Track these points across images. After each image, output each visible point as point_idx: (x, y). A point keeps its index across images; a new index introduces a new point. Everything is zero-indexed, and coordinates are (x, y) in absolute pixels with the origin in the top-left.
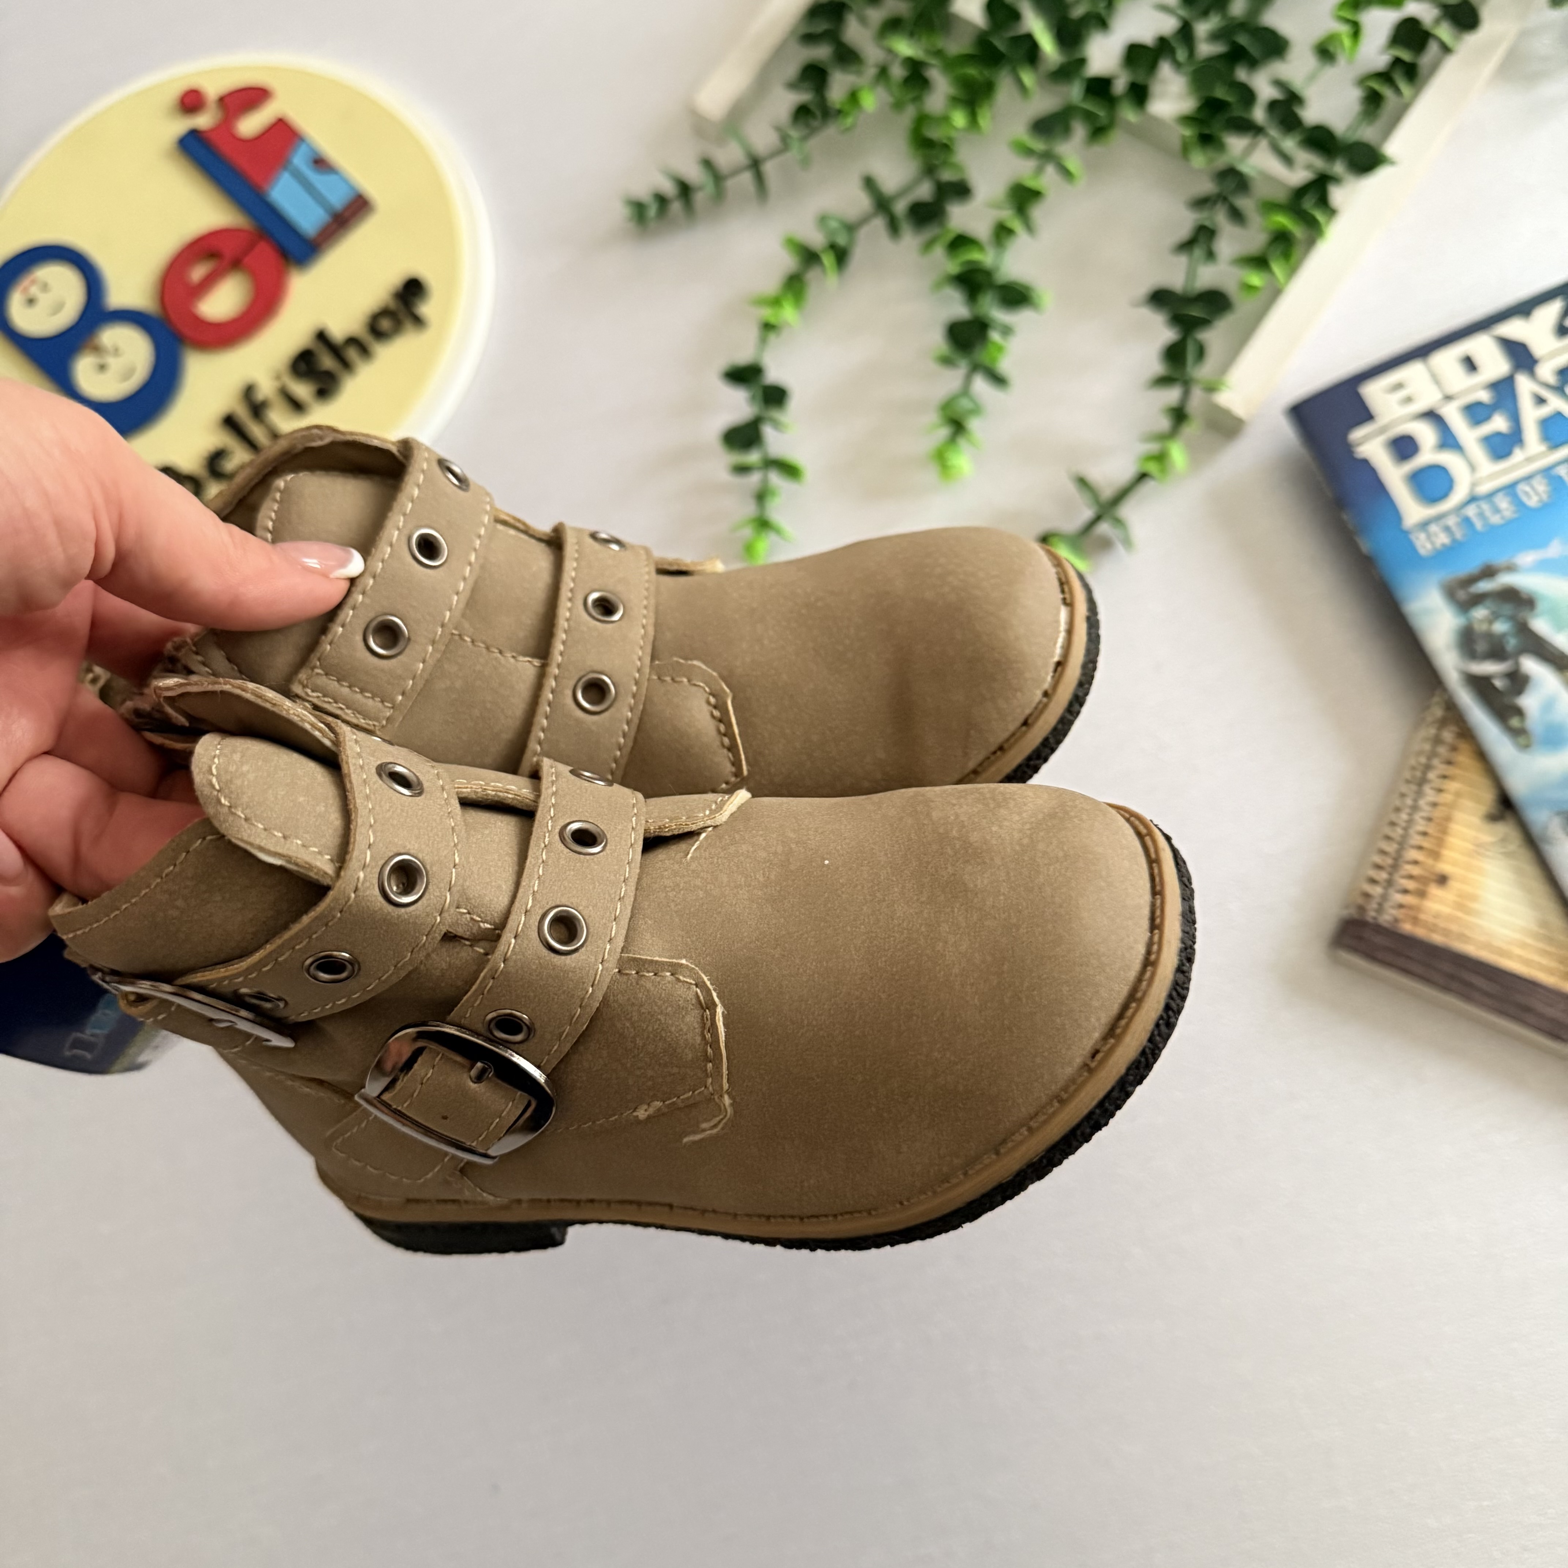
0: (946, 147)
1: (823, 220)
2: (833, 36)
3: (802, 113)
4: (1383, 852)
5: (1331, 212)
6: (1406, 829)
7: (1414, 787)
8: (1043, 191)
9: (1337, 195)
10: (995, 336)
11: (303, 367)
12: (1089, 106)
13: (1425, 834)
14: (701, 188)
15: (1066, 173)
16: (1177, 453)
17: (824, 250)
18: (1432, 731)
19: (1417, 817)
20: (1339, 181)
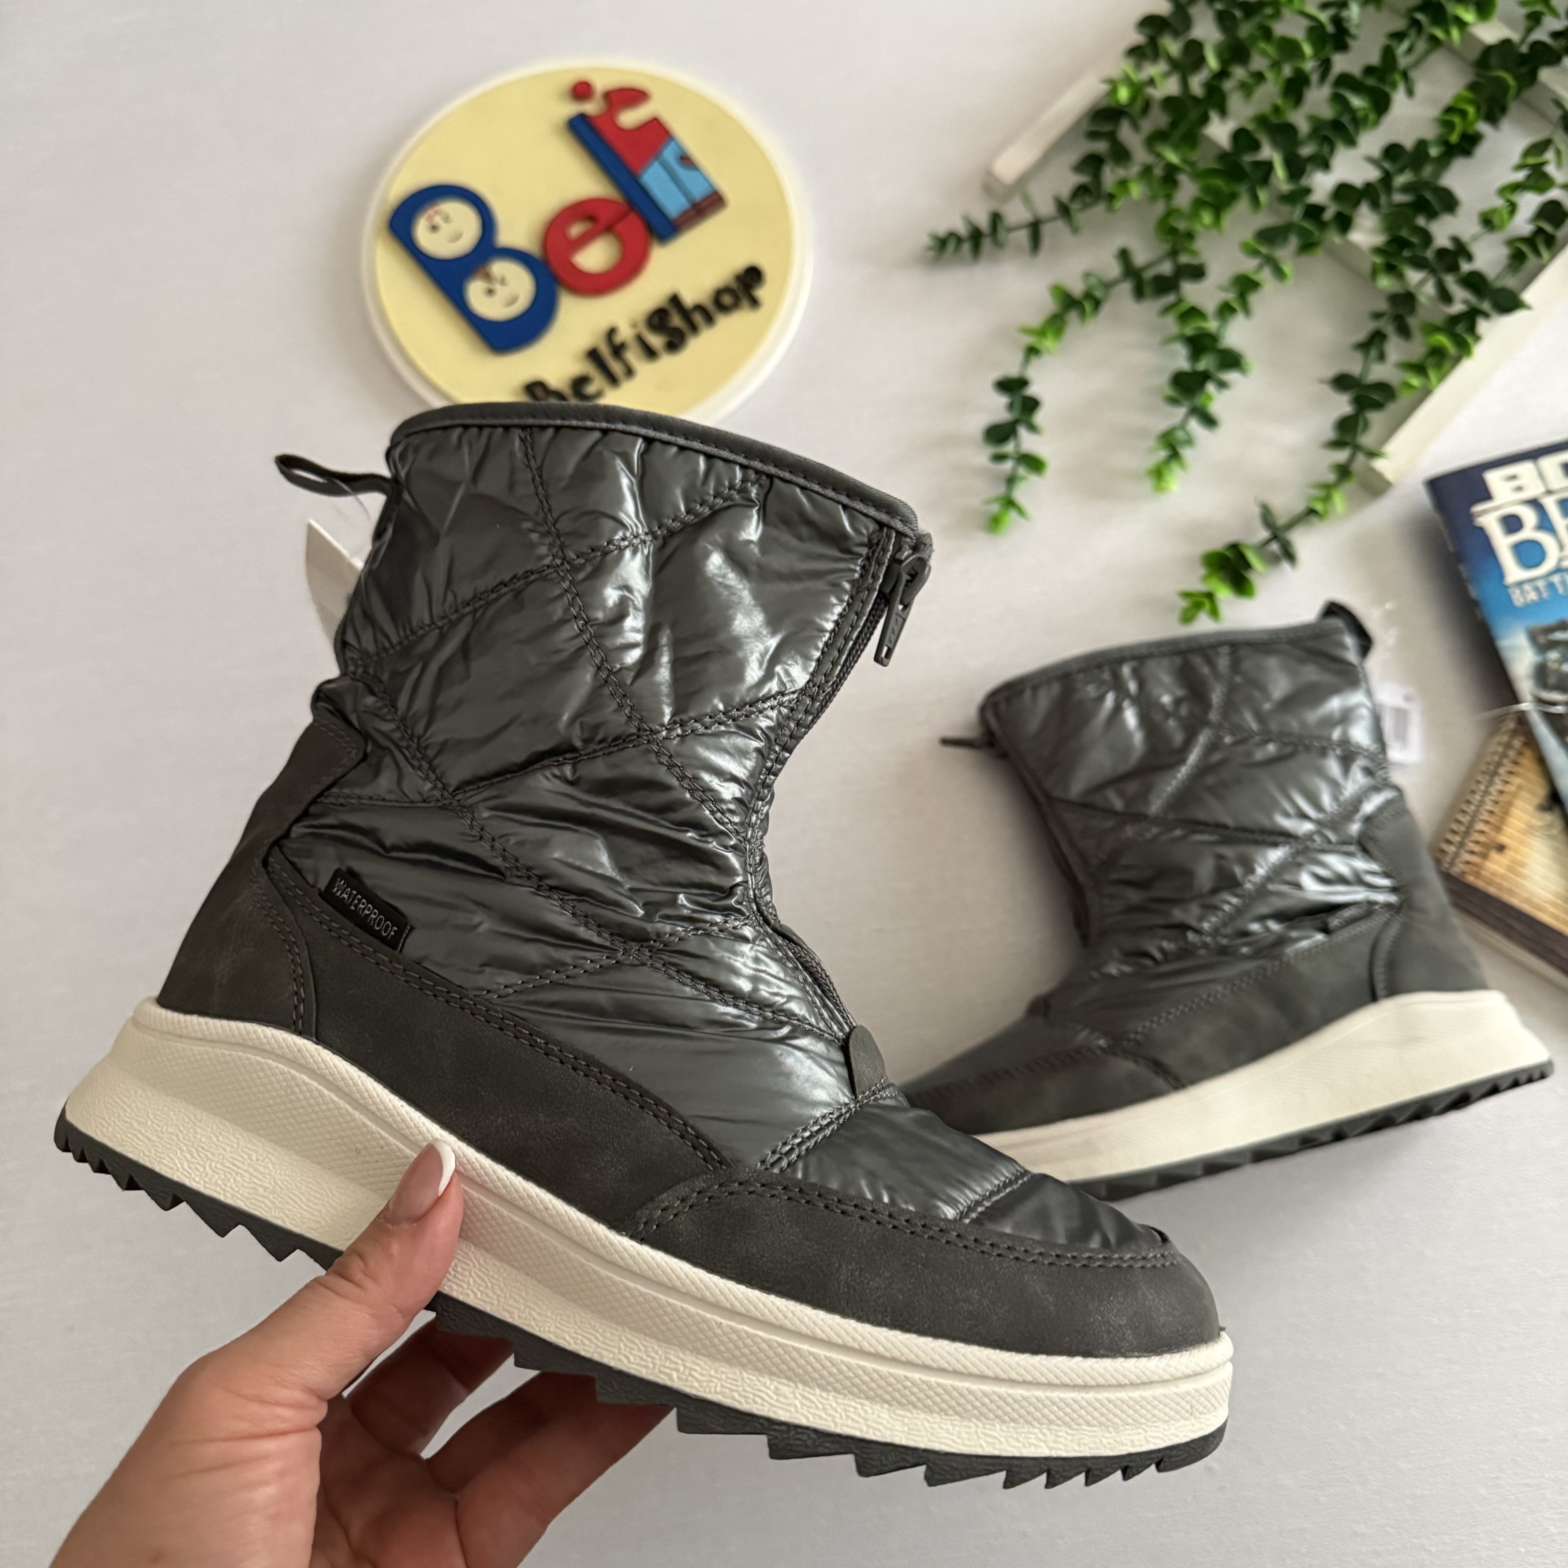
0: (1190, 236)
1: (1085, 275)
2: (1112, 137)
3: (1080, 191)
4: (1459, 822)
5: (1477, 338)
6: (1478, 807)
7: (1487, 777)
8: (1261, 283)
9: (1483, 326)
10: (1211, 388)
11: (656, 322)
12: (1304, 225)
13: (1492, 812)
15: (1279, 273)
16: (1339, 500)
17: (1083, 298)
18: (1505, 738)
19: (1488, 800)
20: (1486, 316)
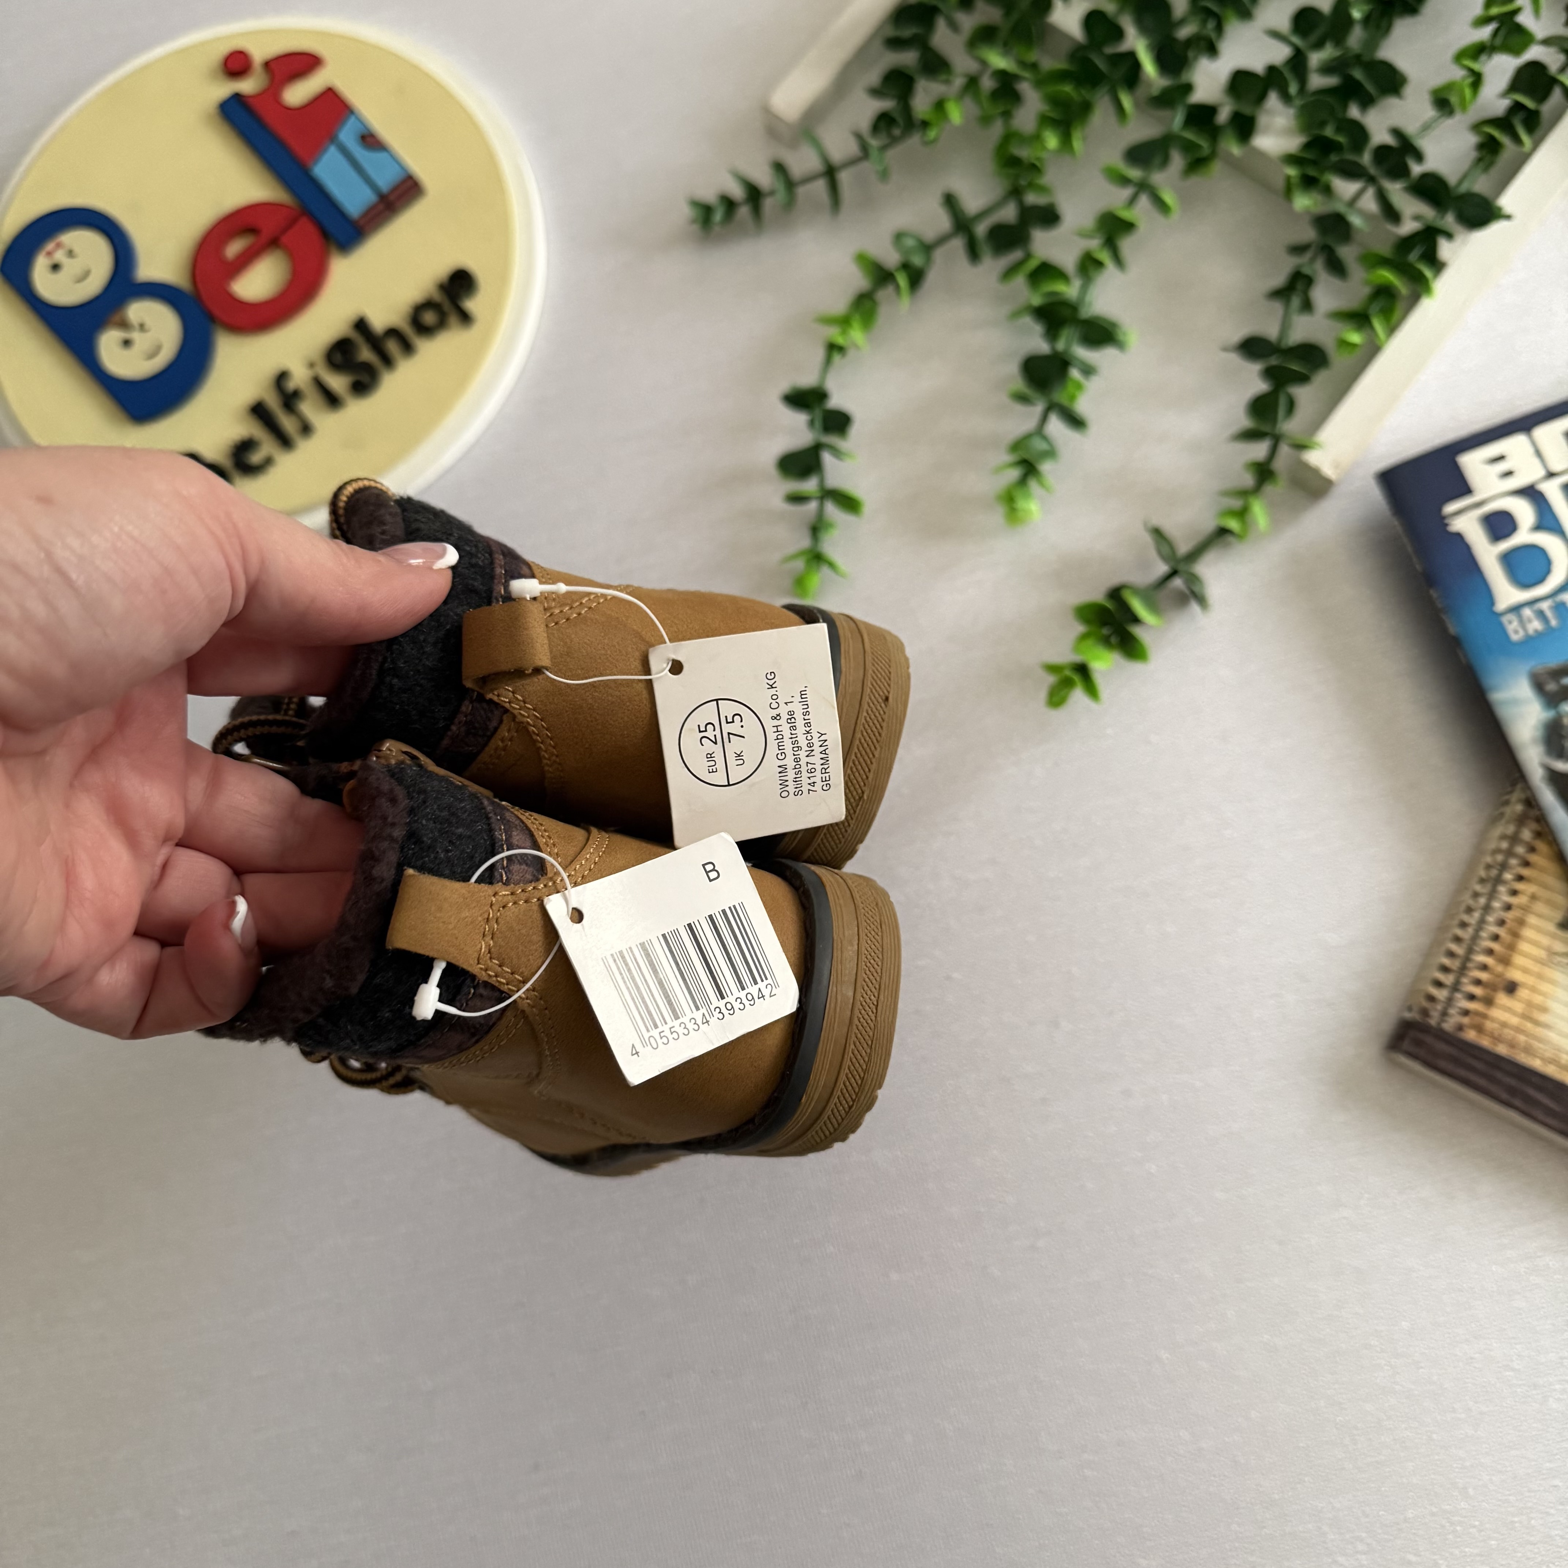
0: (1035, 168)
1: (899, 237)
2: (921, 43)
3: (883, 122)
4: (1451, 954)
5: (1438, 266)
6: (1476, 931)
7: (1488, 887)
8: (1135, 223)
9: (1445, 249)
10: (1075, 373)
11: (338, 358)
12: (1189, 135)
13: (1496, 938)
14: (772, 193)
15: (1159, 205)
16: (1261, 512)
17: (898, 269)
18: (1511, 827)
19: (1490, 919)
20: (1449, 236)
